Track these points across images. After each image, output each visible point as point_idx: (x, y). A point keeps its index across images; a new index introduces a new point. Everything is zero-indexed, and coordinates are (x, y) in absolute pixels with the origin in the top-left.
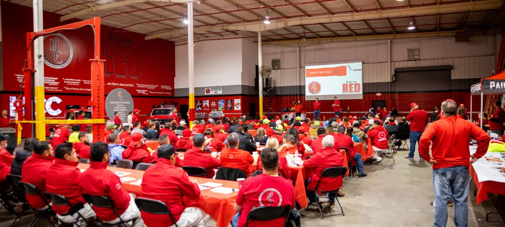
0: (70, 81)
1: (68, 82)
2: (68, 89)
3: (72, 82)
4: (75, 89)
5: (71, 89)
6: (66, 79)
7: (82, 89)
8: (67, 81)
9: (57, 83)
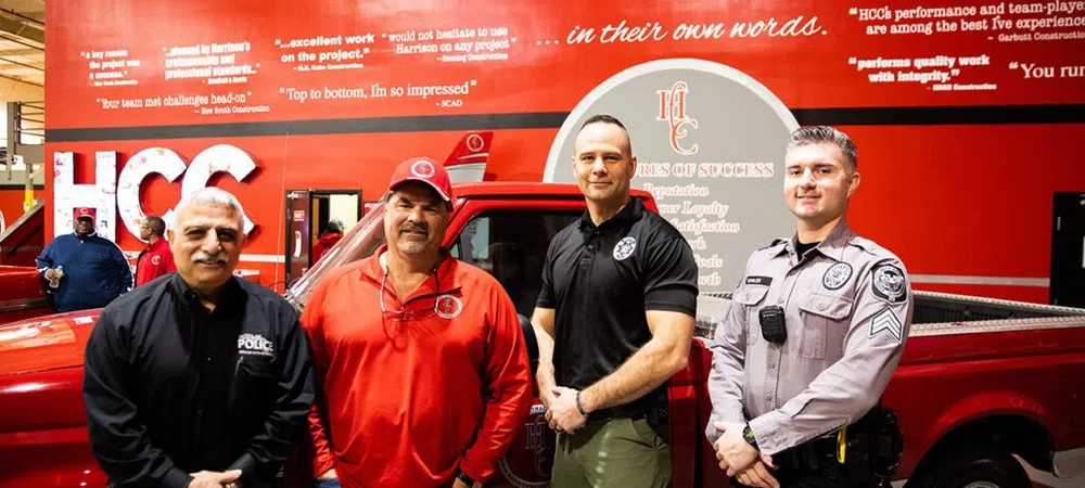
0: (309, 50)
1: (303, 56)
2: (301, 96)
3: (323, 57)
4: (341, 93)
5: (314, 95)
6: (293, 44)
7: (378, 91)
8: (296, 51)
9: (247, 69)
